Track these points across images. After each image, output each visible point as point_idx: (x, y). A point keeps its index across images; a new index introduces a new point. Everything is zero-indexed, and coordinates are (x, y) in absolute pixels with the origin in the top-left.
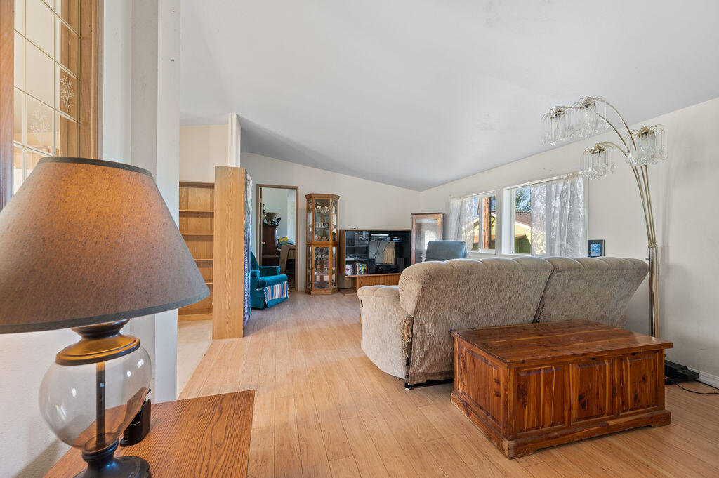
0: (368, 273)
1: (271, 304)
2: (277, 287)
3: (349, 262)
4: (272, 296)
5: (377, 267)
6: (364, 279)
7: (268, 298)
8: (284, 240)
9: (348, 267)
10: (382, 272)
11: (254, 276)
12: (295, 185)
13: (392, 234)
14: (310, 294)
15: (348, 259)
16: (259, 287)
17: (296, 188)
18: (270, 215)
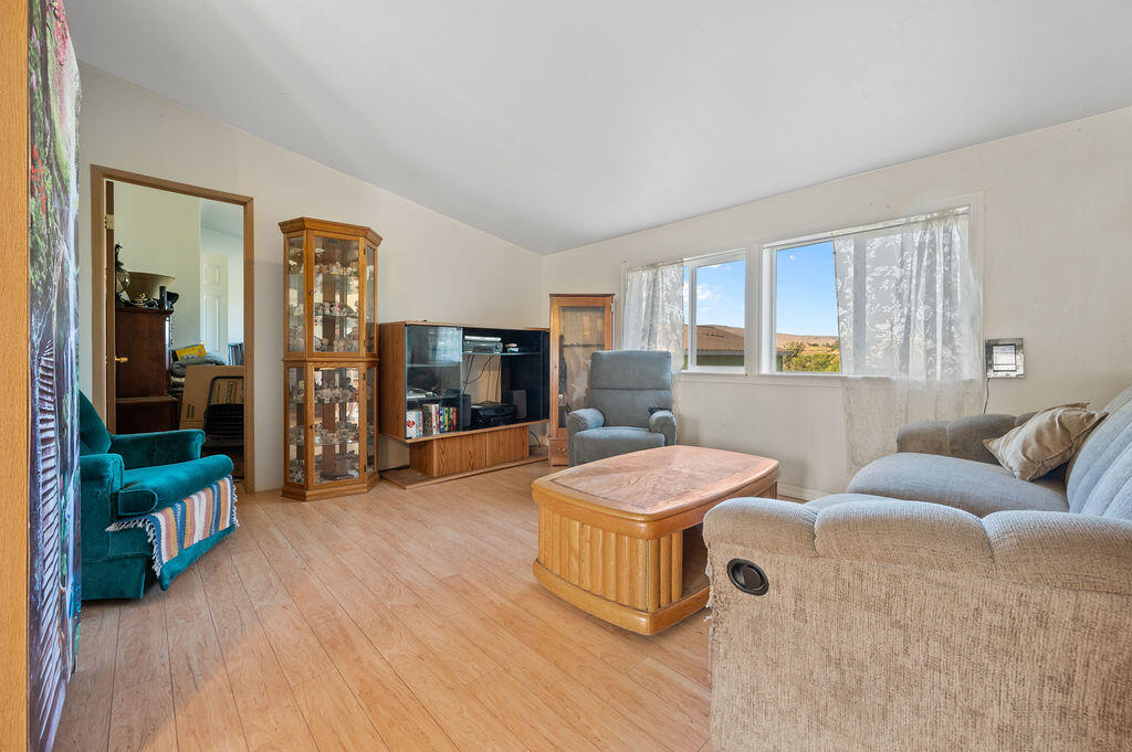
0: (457, 429)
1: (177, 567)
2: (200, 503)
3: (412, 406)
4: (181, 541)
5: (475, 412)
6: (449, 445)
7: (165, 553)
8: (195, 353)
9: (412, 416)
10: (487, 424)
11: (92, 476)
12: (242, 191)
13: (508, 336)
14: (303, 498)
15: (412, 396)
16: (119, 518)
17: (245, 203)
18: (143, 282)
